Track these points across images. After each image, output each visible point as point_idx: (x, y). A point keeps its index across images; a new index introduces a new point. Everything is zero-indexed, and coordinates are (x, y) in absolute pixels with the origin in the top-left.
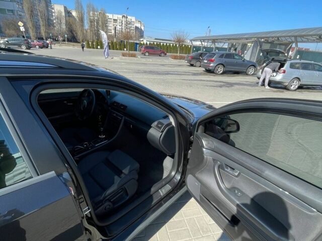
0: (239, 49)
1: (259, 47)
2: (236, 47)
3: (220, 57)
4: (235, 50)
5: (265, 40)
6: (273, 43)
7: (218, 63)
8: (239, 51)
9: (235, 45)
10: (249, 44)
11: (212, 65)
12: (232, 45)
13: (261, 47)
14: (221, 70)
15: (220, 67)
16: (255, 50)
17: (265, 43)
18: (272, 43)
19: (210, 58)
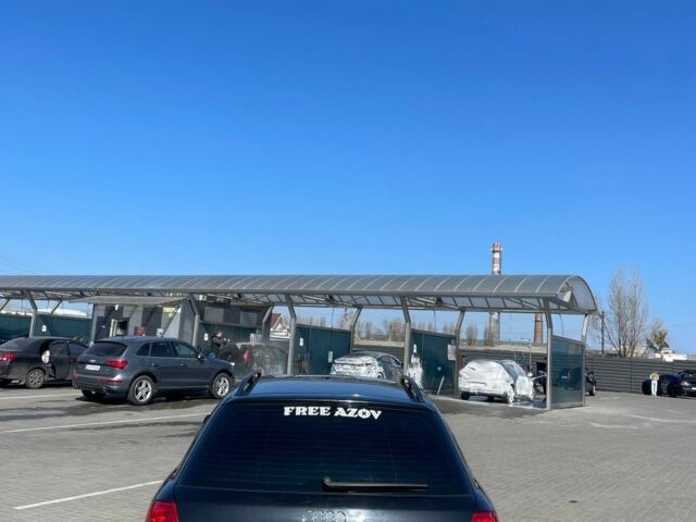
0: (136, 321)
1: (197, 317)
2: (125, 315)
3: (139, 353)
4: (123, 325)
5: (209, 298)
6: (230, 307)
7: (137, 371)
8: (136, 329)
9: (121, 309)
10: (166, 310)
11: (118, 377)
12: (110, 310)
13: (202, 317)
14: (145, 390)
15: (144, 382)
16: (187, 325)
17: (210, 305)
18: (225, 305)
19: (111, 358)
